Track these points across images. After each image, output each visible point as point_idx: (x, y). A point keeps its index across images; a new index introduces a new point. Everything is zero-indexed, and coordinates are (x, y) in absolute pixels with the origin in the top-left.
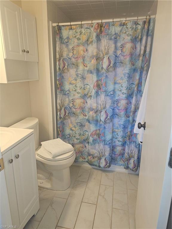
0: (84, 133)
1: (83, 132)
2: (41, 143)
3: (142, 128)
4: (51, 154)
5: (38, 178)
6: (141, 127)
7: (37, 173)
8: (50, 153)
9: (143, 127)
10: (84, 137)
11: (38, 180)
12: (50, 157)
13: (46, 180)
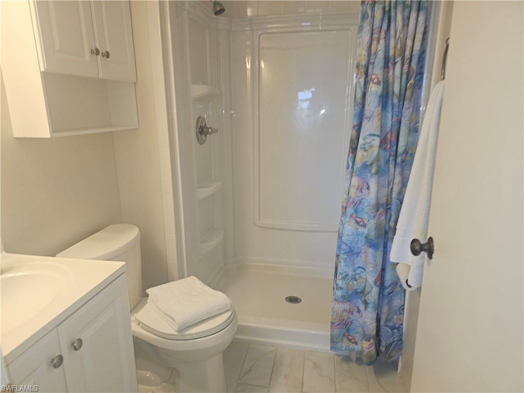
0: (357, 272)
1: (355, 271)
2: (148, 291)
3: (424, 254)
4: (174, 320)
5: (141, 381)
6: (422, 250)
7: (137, 369)
8: (172, 318)
9: (425, 250)
10: (355, 283)
11: (140, 386)
12: (171, 330)
13: (164, 384)
